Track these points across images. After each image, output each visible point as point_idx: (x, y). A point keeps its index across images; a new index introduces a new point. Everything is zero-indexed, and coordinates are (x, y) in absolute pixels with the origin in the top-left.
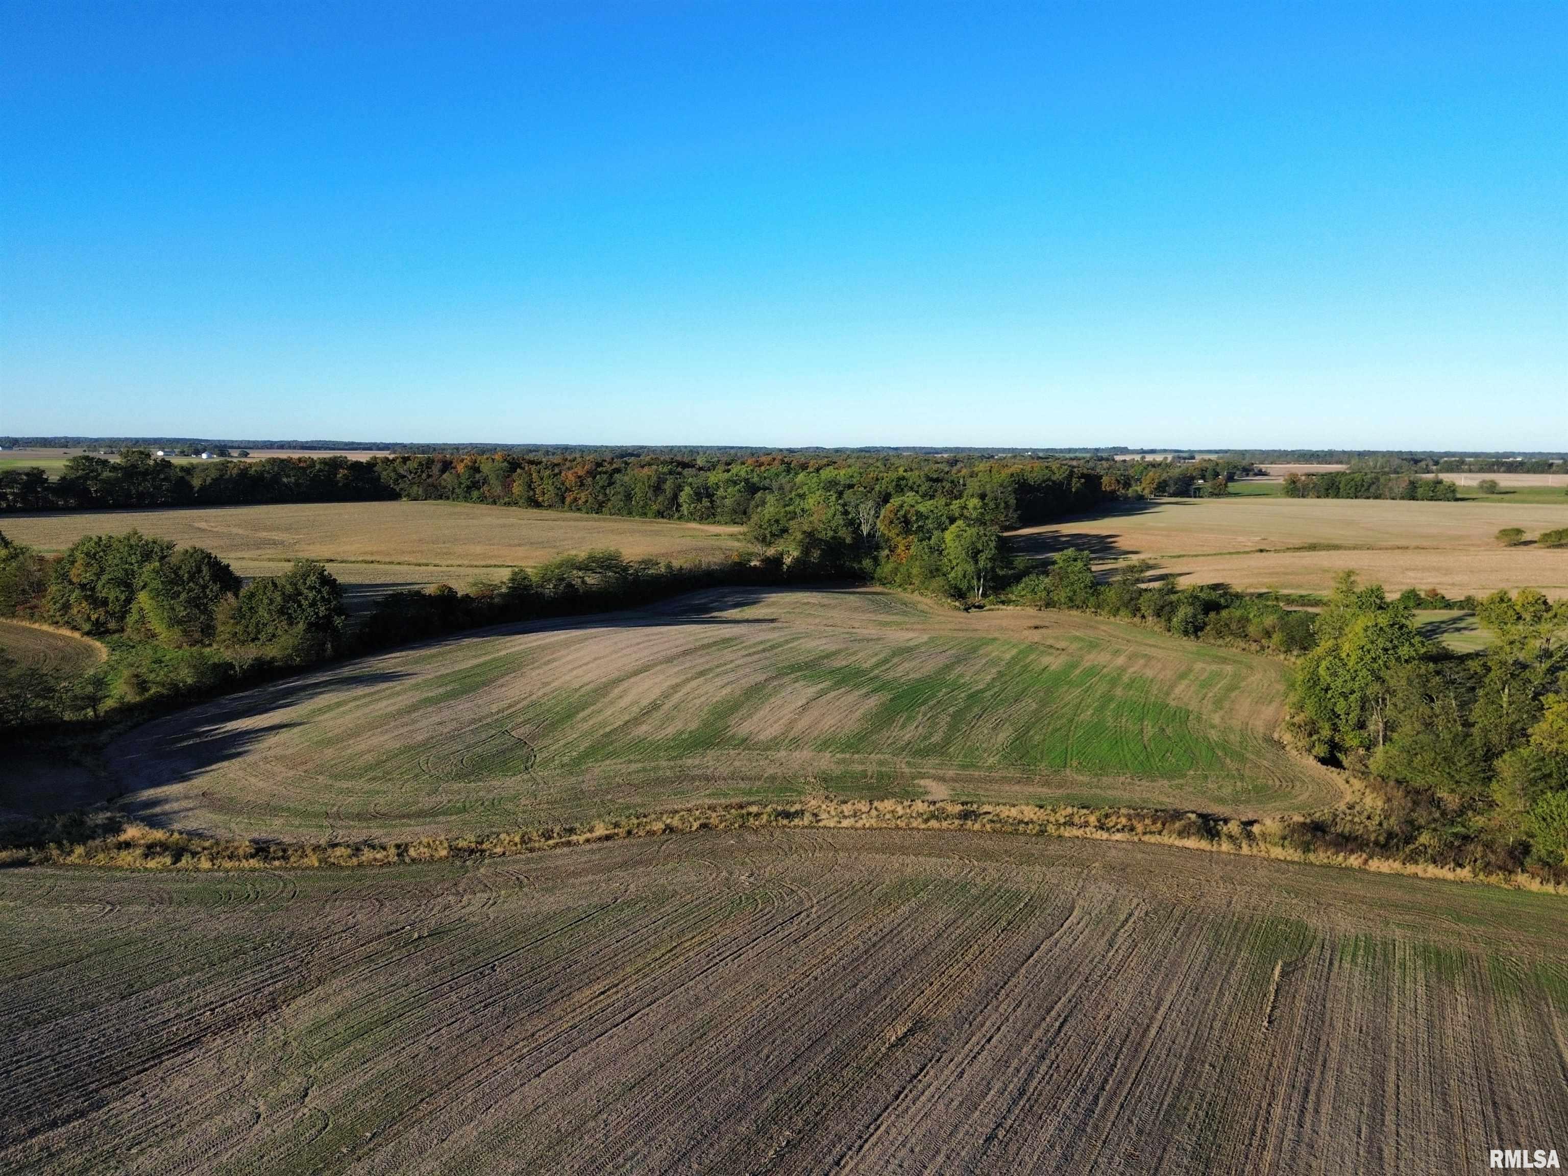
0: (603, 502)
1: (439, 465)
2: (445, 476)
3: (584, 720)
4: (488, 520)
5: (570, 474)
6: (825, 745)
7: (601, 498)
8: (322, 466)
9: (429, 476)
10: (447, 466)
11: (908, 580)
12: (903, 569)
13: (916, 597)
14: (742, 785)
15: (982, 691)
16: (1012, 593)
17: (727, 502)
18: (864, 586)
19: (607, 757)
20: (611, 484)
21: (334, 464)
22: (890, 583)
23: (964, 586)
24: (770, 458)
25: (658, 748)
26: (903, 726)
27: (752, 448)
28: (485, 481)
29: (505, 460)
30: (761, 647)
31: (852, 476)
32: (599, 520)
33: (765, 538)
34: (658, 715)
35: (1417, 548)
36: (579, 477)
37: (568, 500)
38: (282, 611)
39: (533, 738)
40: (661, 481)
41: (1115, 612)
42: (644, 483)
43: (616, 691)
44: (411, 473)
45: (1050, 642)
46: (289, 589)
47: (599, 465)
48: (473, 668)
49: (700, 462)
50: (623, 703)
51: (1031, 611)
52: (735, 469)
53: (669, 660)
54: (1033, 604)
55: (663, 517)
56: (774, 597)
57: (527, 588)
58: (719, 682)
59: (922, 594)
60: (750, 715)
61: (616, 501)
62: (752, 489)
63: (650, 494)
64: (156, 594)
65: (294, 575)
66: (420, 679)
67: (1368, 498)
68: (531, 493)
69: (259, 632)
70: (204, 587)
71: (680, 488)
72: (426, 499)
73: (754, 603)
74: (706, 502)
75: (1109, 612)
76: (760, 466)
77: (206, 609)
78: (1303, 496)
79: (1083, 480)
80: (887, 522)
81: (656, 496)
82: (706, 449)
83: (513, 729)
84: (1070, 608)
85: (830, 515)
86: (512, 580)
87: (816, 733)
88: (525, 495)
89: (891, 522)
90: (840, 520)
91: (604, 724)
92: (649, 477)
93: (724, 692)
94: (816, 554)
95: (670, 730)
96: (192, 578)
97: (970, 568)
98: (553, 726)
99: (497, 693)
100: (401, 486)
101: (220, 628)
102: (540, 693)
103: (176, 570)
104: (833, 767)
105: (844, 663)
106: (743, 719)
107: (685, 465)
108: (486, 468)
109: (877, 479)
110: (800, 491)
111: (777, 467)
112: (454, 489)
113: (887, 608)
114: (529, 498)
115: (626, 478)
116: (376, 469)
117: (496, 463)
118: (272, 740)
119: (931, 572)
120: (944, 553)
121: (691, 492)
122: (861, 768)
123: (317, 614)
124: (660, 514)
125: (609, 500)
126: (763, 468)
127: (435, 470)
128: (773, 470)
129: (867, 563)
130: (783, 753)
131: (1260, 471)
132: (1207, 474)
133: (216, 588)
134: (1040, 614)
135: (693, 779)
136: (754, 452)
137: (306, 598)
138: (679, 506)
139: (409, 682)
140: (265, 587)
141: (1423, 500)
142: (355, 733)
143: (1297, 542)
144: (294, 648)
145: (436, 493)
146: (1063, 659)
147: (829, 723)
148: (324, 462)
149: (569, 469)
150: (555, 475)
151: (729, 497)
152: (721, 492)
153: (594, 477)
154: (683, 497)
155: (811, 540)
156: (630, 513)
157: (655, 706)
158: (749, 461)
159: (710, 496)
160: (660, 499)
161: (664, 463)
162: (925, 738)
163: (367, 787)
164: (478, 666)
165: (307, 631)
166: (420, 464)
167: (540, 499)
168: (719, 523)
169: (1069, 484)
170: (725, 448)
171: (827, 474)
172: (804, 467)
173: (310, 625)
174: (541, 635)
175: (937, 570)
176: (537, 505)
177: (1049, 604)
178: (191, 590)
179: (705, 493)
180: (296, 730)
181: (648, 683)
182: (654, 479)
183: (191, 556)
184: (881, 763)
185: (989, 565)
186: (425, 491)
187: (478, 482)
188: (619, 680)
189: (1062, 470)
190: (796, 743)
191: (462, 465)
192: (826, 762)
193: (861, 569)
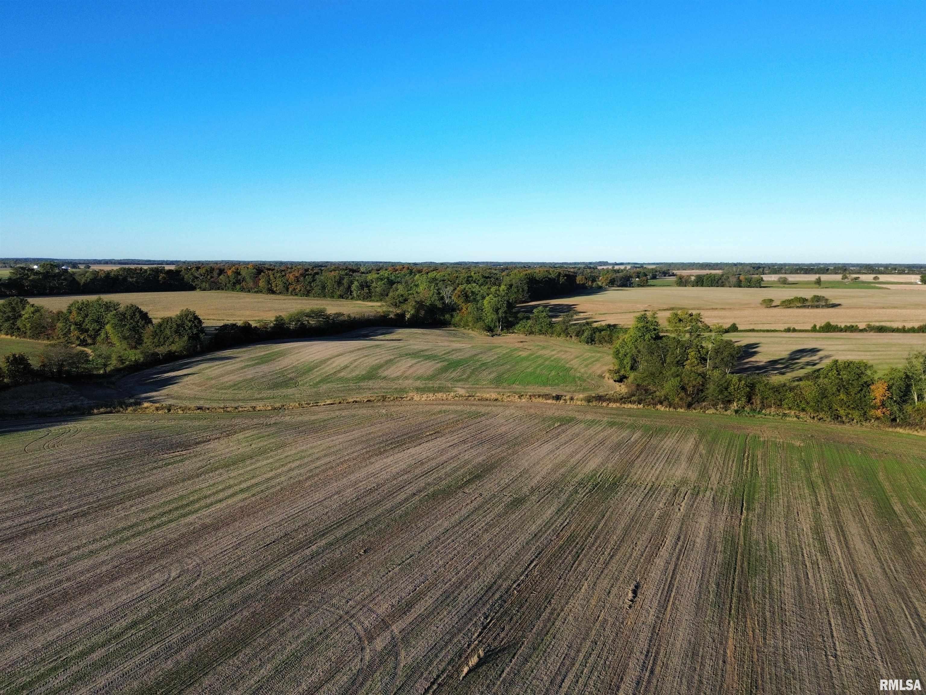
0: (310, 290)
1: (218, 271)
2: (221, 277)
3: (317, 371)
4: (247, 300)
5: (291, 275)
6: (418, 378)
7: (308, 288)
8: (151, 272)
9: (212, 277)
10: (221, 271)
11: (466, 325)
12: (464, 319)
13: (470, 331)
14: (383, 390)
15: (488, 362)
16: (515, 329)
17: (378, 289)
18: (446, 327)
19: (329, 382)
20: (314, 281)
21: (157, 272)
22: (459, 326)
23: (492, 325)
24: (401, 267)
25: (349, 380)
26: (451, 373)
27: (392, 263)
28: (244, 279)
29: (254, 268)
30: (393, 348)
31: (444, 276)
32: (308, 300)
33: (396, 305)
34: (349, 369)
35: (721, 309)
36: (296, 277)
37: (290, 289)
38: (176, 332)
39: (297, 377)
40: (341, 278)
41: (559, 335)
42: (332, 280)
43: (329, 362)
44: (201, 275)
45: (526, 347)
46: (179, 322)
47: (307, 270)
48: (265, 355)
49: (362, 269)
50: (334, 365)
51: (522, 336)
52: (382, 273)
53: (351, 352)
54: (524, 333)
55: (343, 298)
56: (401, 331)
57: (283, 324)
58: (374, 359)
59: (472, 330)
60: (387, 369)
61: (317, 290)
62: (391, 283)
63: (335, 286)
64: (114, 326)
65: (181, 315)
66: (242, 359)
67: (718, 286)
68: (270, 286)
69: (165, 341)
70: (138, 322)
71: (352, 283)
72: (210, 290)
73: (391, 333)
74: (366, 290)
75: (557, 335)
76: (396, 271)
77: (138, 331)
78: (685, 286)
79: (566, 278)
80: (457, 296)
81: (339, 287)
82: (365, 263)
83: (287, 374)
84: (540, 334)
85: (431, 295)
86: (276, 320)
87: (415, 375)
88: (267, 287)
89: (459, 296)
90: (436, 297)
91: (326, 372)
92: (335, 277)
93: (376, 361)
94: (423, 312)
95: (354, 374)
96: (132, 318)
97: (495, 317)
98: (304, 374)
99: (277, 364)
100: (196, 283)
101: (145, 340)
102: (296, 363)
103: (124, 315)
104: (421, 385)
105: (430, 353)
106: (384, 370)
107: (354, 271)
108: (244, 273)
109: (457, 277)
110: (417, 283)
111: (405, 271)
112: (226, 284)
113: (455, 335)
114: (268, 289)
115: (322, 278)
116: (181, 273)
117: (249, 270)
118: (186, 379)
119: (477, 319)
120: (484, 310)
121: (358, 285)
122: (432, 385)
123: (192, 332)
124: (341, 297)
125: (313, 289)
126: (397, 272)
127: (215, 274)
128: (403, 272)
129: (447, 316)
130: (400, 381)
131: (673, 273)
132: (640, 275)
133: (143, 322)
134: (526, 337)
135: (364, 389)
136: (393, 264)
137: (187, 326)
138: (351, 292)
139: (238, 360)
140: (168, 321)
141: (744, 287)
142: (222, 375)
143: (665, 307)
144: (184, 347)
145: (216, 286)
146: (529, 352)
147: (420, 372)
148: (152, 270)
149: (290, 273)
150: (283, 276)
151: (378, 287)
152: (374, 285)
153: (305, 277)
154: (354, 287)
155: (420, 305)
156: (325, 296)
157: (346, 367)
158: (390, 269)
159: (368, 287)
160: (341, 288)
161: (343, 269)
162: (460, 376)
163: (232, 392)
164: (267, 354)
165: (189, 339)
166: (207, 271)
167: (275, 289)
168: (373, 301)
169: (558, 280)
170: (377, 262)
171: (431, 275)
172: (420, 271)
173: (190, 338)
174: (292, 344)
175: (480, 319)
176: (273, 292)
177: (531, 333)
178: (132, 323)
179: (365, 285)
180: (195, 375)
181: (343, 359)
182: (338, 278)
183: (130, 308)
184: (440, 384)
185: (504, 315)
186: (210, 285)
187: (240, 280)
188: (331, 359)
189: (554, 272)
190: (406, 378)
191: (230, 271)
192: (418, 384)
193: (444, 319)
